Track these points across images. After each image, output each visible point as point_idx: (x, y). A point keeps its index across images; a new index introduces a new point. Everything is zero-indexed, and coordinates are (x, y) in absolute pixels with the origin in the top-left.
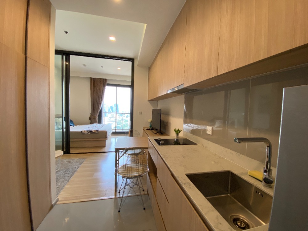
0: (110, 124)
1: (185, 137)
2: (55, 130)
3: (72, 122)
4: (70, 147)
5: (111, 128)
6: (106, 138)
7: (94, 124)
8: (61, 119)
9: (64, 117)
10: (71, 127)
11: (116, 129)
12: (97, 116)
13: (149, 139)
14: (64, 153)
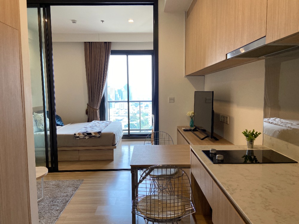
0: (119, 120)
1: (268, 147)
2: (35, 133)
3: (59, 118)
4: (58, 160)
5: (121, 129)
6: (114, 145)
7: (93, 121)
8: (43, 114)
9: (47, 111)
10: (57, 127)
11: (129, 130)
12: (98, 108)
13: (192, 150)
14: (49, 172)
